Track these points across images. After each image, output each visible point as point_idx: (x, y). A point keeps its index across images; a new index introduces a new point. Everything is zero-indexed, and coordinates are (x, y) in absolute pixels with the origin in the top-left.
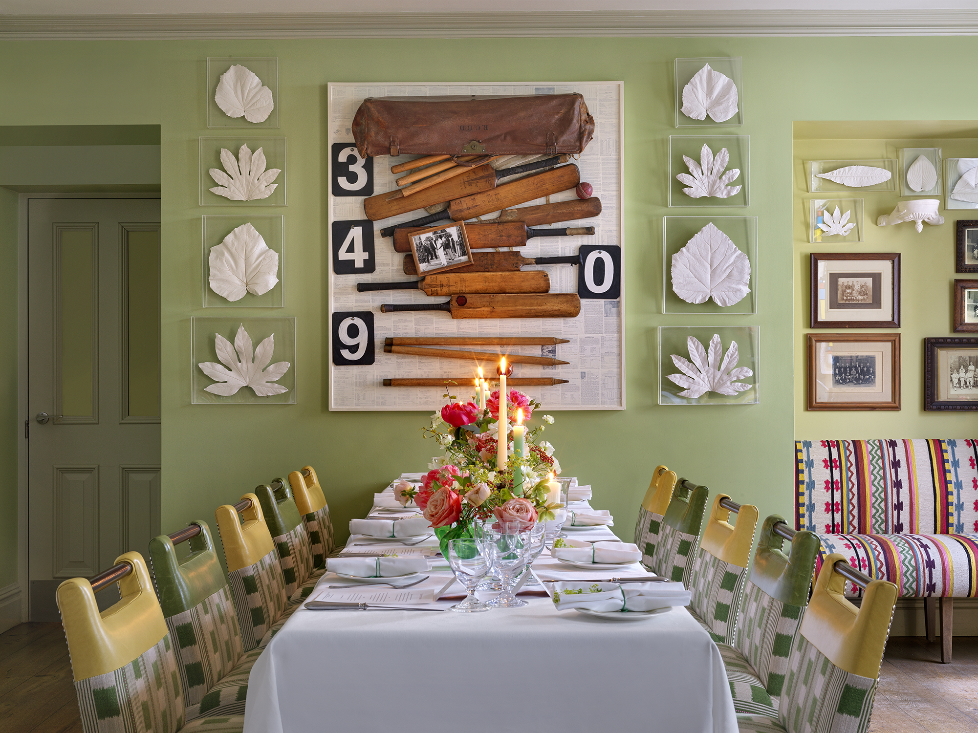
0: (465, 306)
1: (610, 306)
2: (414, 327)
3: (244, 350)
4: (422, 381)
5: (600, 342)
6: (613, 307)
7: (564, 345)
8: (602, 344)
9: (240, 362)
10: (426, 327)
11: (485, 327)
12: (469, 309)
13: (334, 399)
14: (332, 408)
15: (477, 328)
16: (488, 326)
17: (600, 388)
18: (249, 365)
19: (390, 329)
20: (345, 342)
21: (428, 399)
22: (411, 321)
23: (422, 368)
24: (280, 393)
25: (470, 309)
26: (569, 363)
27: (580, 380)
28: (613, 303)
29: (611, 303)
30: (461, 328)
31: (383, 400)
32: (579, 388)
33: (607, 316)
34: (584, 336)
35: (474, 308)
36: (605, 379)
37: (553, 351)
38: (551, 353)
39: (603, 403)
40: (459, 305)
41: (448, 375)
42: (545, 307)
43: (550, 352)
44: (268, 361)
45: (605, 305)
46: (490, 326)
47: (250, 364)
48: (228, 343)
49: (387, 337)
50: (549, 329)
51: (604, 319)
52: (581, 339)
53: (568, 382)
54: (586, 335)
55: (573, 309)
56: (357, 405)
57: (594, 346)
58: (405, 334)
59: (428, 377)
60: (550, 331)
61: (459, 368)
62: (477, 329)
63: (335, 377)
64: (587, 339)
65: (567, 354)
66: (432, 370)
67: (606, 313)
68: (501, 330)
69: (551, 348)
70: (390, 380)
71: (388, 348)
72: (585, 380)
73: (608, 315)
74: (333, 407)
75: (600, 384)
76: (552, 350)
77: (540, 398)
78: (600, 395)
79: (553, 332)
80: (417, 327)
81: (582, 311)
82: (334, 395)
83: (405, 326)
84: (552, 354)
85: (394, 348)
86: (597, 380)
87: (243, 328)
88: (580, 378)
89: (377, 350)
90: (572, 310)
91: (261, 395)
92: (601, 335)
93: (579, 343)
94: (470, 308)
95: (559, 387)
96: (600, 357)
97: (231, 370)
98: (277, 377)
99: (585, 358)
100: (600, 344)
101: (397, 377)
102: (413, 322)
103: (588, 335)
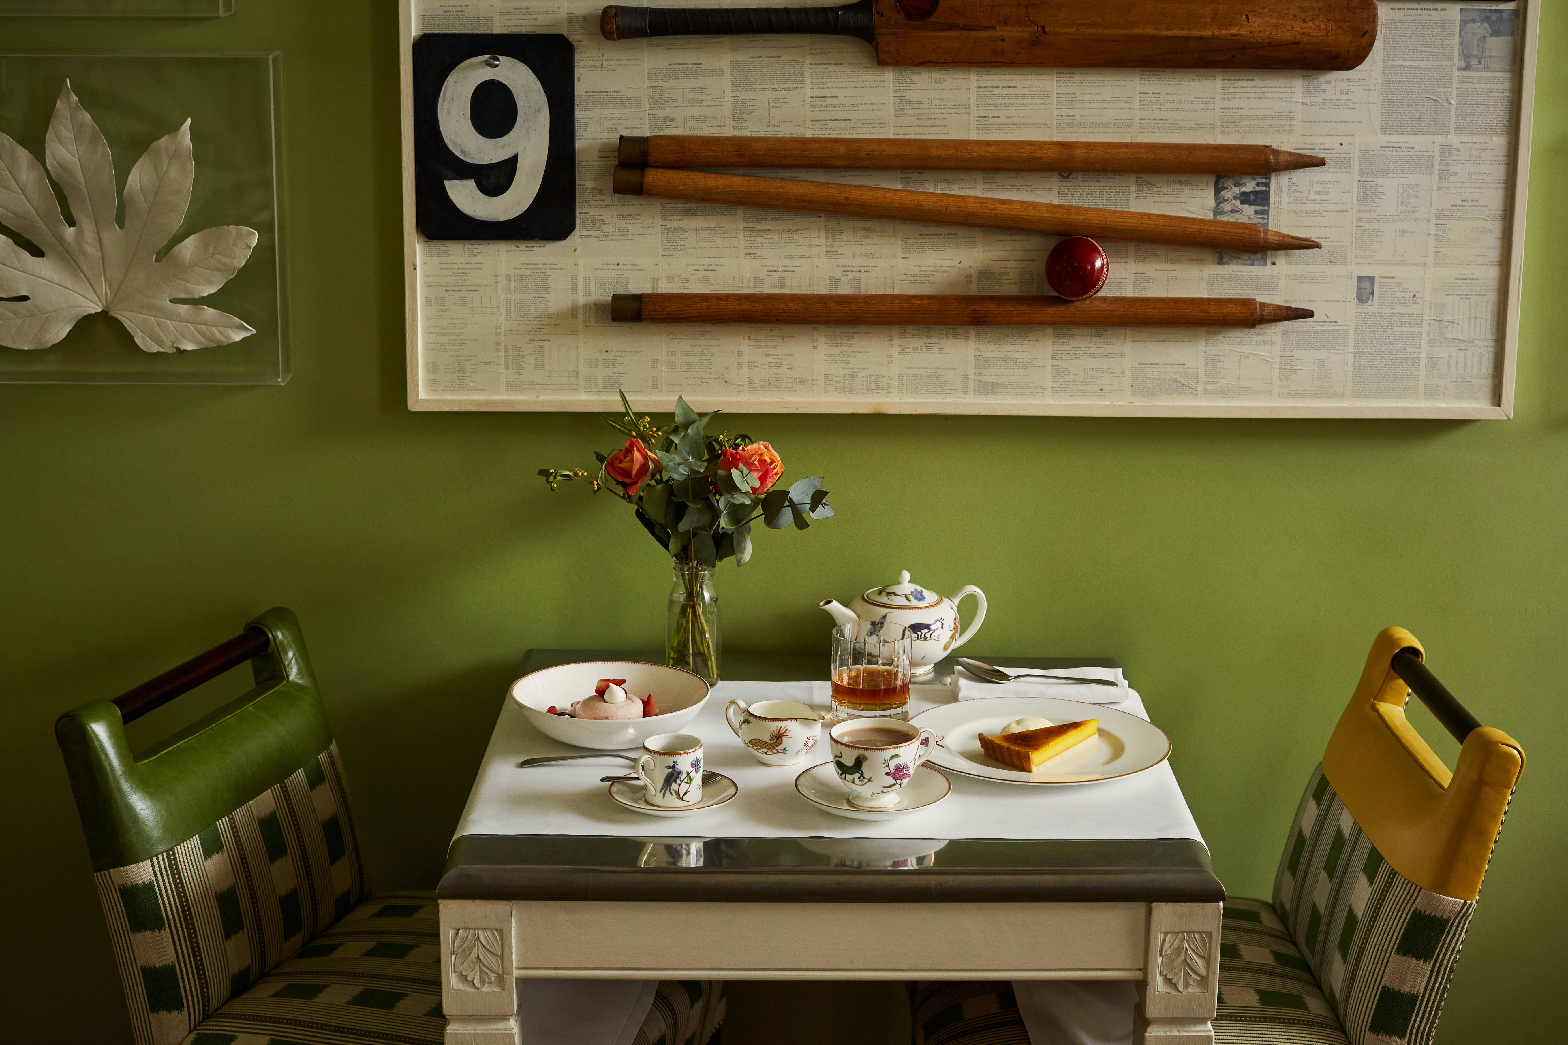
0: (933, 19)
1: (1480, 29)
2: (729, 94)
3: (82, 179)
4: (759, 307)
5: (1436, 167)
6: (1495, 33)
7: (1301, 177)
8: (1444, 173)
9: (72, 223)
10: (775, 94)
11: (1003, 97)
12: (946, 34)
13: (427, 364)
14: (417, 400)
15: (973, 103)
16: (1016, 97)
17: (1424, 337)
18: (107, 236)
19: (637, 102)
20: (462, 152)
21: (780, 370)
22: (719, 73)
23: (759, 252)
24: (225, 342)
25: (952, 33)
26: (1317, 246)
27: (1353, 306)
28: (1495, 17)
29: (1486, 19)
30: (909, 103)
31: (610, 372)
32: (1346, 332)
33: (1468, 68)
34: (1376, 140)
35: (966, 28)
36: (1443, 306)
37: (1260, 199)
38: (1251, 204)
39: (1431, 392)
40: (909, 16)
41: (858, 280)
42: (1244, 31)
43: (1245, 198)
44: (177, 222)
45: (1464, 22)
46: (1024, 96)
47: (112, 235)
48: (23, 155)
49: (627, 133)
50: (1245, 112)
51: (1455, 77)
52: (1365, 153)
53: (1309, 314)
54: (1385, 139)
55: (1348, 39)
56: (512, 387)
57: (1413, 179)
58: (694, 124)
59: (783, 286)
60: (1250, 118)
61: (900, 254)
62: (973, 107)
63: (428, 285)
64: (1388, 152)
65: (1311, 207)
66: (797, 262)
67: (1466, 55)
68: (1064, 112)
69: (1250, 186)
70: (638, 298)
71: (631, 176)
72: (1372, 307)
73: (1474, 62)
74: (422, 396)
75: (1425, 325)
76: (1255, 193)
77: (1201, 372)
78: (1423, 362)
79: (1261, 123)
80: (744, 95)
81: (1378, 45)
82: (426, 349)
83: (693, 90)
84: (1254, 208)
85: (652, 177)
86: (1415, 309)
87: (74, 98)
88: (1355, 301)
89: (585, 184)
90: (1344, 41)
91: (155, 348)
92: (1440, 139)
93: (1356, 168)
94: (951, 27)
95: (1275, 333)
96: (1434, 221)
97: (37, 252)
98: (210, 283)
99: (1375, 226)
100: (1436, 172)
101: (665, 288)
102: (727, 75)
103: (1394, 138)
